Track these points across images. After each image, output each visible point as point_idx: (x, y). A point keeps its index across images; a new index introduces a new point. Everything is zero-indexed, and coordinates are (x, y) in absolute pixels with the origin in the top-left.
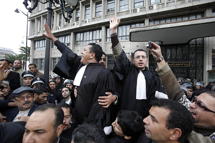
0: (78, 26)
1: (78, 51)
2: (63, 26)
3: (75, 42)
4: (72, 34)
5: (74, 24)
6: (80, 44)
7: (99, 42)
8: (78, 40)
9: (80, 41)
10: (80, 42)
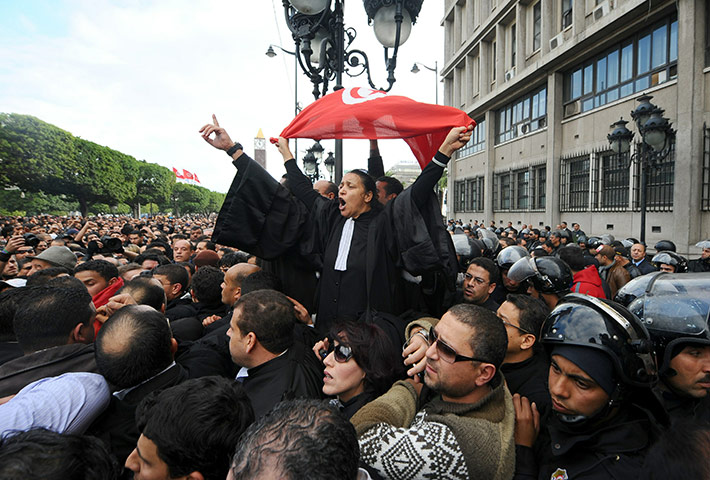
0: (570, 44)
1: (577, 136)
2: (522, 62)
3: (565, 107)
4: (551, 81)
5: (554, 44)
6: (582, 111)
7: (668, 80)
8: (575, 97)
9: (584, 98)
10: (582, 103)
